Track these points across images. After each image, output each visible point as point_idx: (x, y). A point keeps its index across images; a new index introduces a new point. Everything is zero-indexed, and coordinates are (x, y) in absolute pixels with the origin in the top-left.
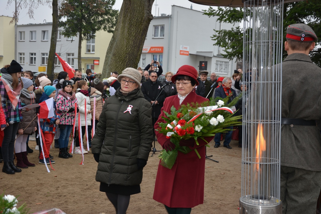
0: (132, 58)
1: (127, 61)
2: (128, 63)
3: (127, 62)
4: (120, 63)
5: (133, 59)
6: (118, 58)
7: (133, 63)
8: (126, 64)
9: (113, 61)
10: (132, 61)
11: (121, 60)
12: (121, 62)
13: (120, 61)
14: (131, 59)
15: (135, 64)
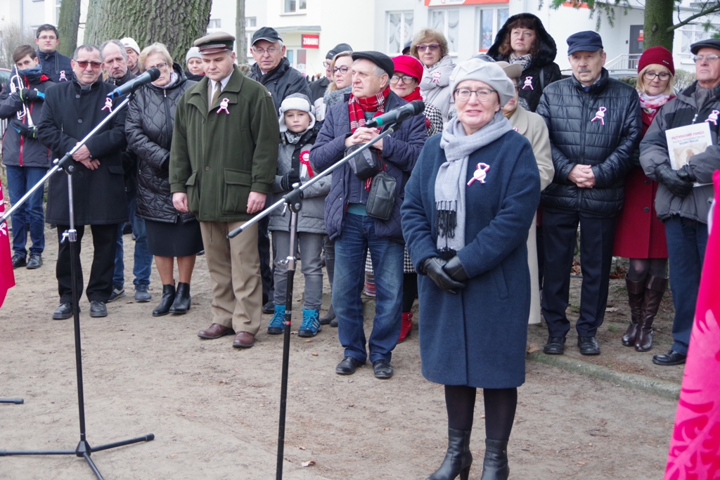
0: (172, 4)
1: (153, 14)
2: (158, 20)
3: (154, 19)
4: (130, 24)
5: (175, 6)
6: (120, 4)
7: (177, 21)
8: (149, 26)
9: (106, 15)
10: (173, 11)
11: (131, 9)
12: (132, 18)
13: (130, 17)
14: (168, 8)
15: (186, 26)
